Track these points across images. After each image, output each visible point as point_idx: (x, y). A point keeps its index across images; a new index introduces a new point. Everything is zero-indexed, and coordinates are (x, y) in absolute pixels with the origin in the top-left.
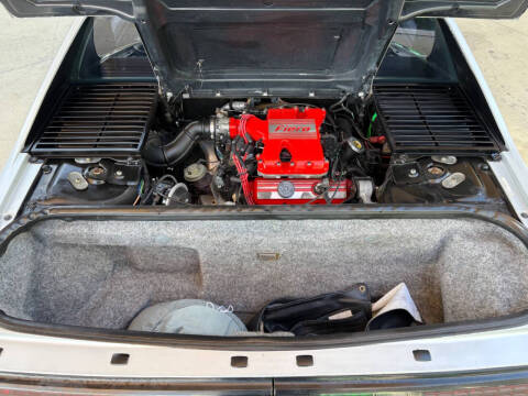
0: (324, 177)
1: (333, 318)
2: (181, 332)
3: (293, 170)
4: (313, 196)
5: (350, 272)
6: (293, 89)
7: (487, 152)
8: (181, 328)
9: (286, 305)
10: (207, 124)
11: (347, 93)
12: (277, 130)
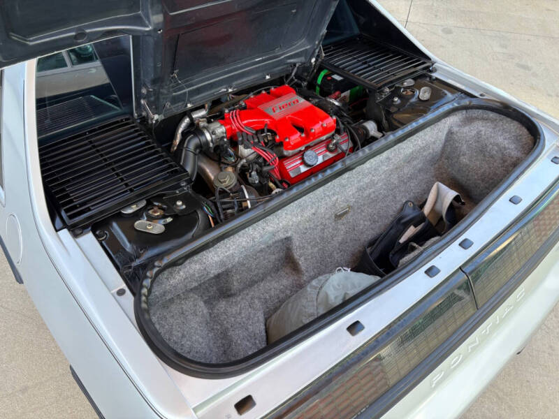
0: (333, 135)
1: (402, 240)
2: (347, 298)
3: (315, 136)
4: (331, 155)
5: (395, 198)
6: (252, 77)
7: (424, 69)
8: (346, 294)
9: (376, 245)
10: (203, 134)
11: (297, 65)
12: (274, 111)
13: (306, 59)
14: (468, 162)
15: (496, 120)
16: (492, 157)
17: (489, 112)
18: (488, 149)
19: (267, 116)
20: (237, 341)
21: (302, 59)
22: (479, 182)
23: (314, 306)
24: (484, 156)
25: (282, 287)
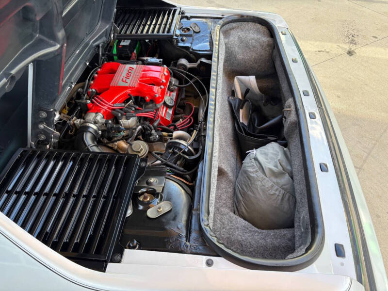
6: (80, 68)
10: (88, 127)
11: (101, 45)
12: (127, 83)
13: (106, 38)
14: (243, 57)
15: (238, 26)
16: (254, 47)
17: (232, 24)
18: (250, 44)
19: (126, 88)
20: (242, 238)
21: (104, 39)
22: (254, 65)
23: (268, 181)
24: (250, 49)
25: (224, 190)
